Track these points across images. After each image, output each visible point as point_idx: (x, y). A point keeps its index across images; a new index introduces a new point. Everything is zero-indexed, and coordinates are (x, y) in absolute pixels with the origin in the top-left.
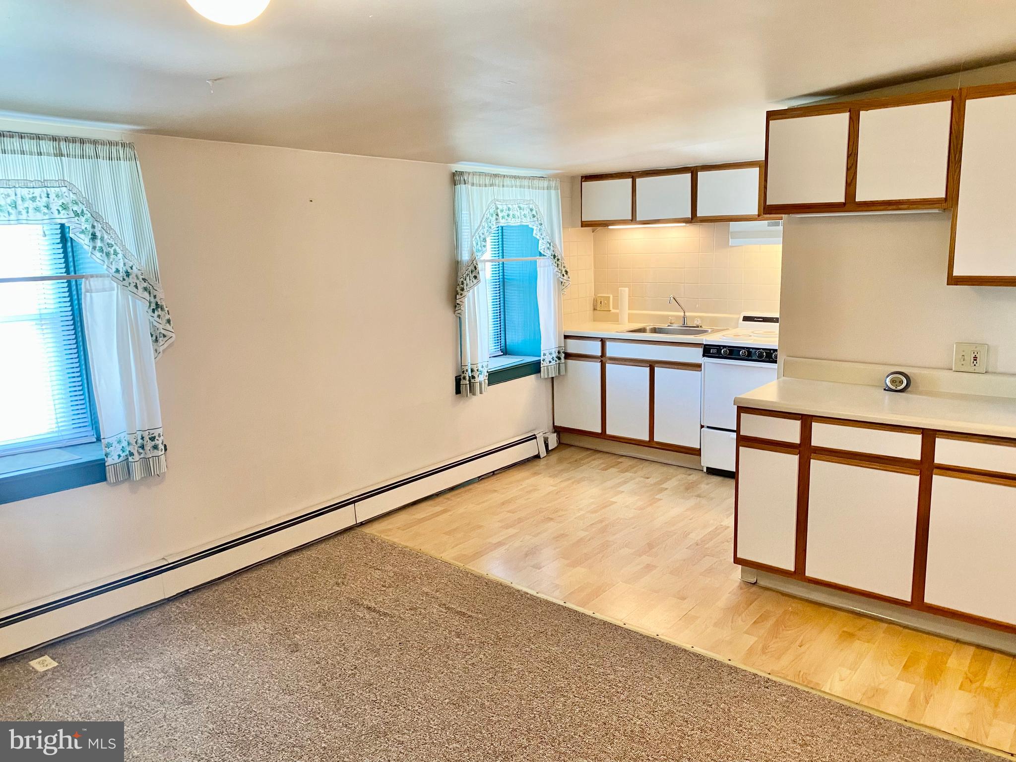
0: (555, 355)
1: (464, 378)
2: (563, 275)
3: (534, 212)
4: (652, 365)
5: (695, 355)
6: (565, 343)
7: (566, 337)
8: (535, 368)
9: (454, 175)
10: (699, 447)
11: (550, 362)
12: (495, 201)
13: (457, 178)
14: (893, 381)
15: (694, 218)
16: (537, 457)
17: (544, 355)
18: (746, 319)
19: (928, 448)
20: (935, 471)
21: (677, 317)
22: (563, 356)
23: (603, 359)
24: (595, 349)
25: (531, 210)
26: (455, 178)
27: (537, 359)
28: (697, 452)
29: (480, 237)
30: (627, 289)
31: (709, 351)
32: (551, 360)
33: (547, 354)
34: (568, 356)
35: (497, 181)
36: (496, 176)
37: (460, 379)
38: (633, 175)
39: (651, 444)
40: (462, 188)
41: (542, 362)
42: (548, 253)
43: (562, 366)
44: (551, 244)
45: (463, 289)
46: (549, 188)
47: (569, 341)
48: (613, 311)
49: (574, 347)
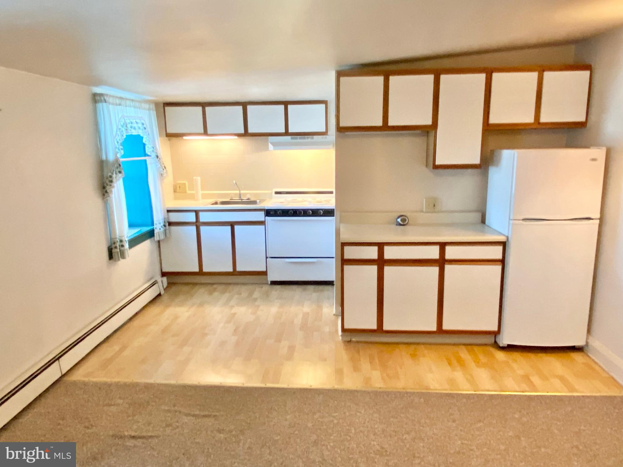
0: (162, 224)
1: (116, 247)
2: (163, 169)
3: (145, 126)
4: (232, 225)
5: (260, 216)
6: (168, 215)
7: (168, 211)
8: (151, 234)
9: (95, 95)
10: (265, 270)
11: (160, 229)
12: (123, 117)
13: (98, 98)
14: (401, 220)
15: (246, 134)
16: (159, 295)
17: (156, 224)
18: (277, 193)
19: (442, 252)
20: (446, 263)
21: (236, 194)
22: (167, 224)
23: (198, 224)
24: (191, 217)
25: (143, 124)
26: (96, 98)
27: (152, 227)
28: (265, 273)
29: (118, 142)
30: (199, 178)
31: (269, 213)
32: (161, 228)
33: (158, 224)
34: (170, 224)
35: (123, 102)
36: (121, 98)
37: (112, 249)
38: (204, 105)
39: (235, 273)
40: (100, 105)
41: (155, 230)
42: (153, 155)
43: (167, 231)
44: (154, 148)
45: (111, 181)
46: (149, 109)
47: (171, 214)
48: (188, 192)
49: (174, 217)
